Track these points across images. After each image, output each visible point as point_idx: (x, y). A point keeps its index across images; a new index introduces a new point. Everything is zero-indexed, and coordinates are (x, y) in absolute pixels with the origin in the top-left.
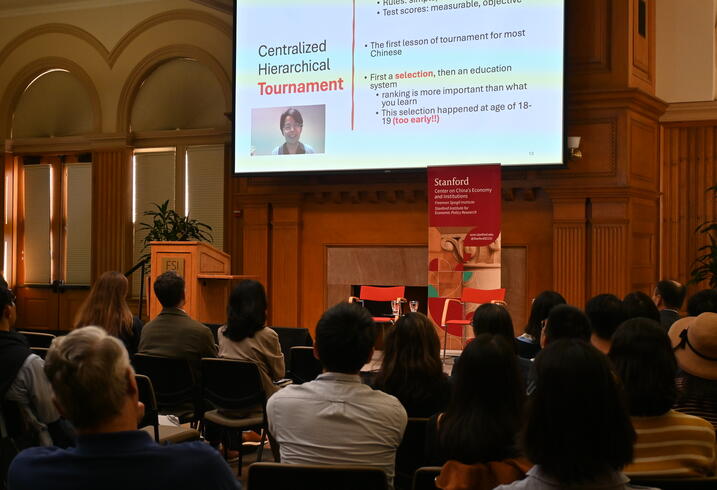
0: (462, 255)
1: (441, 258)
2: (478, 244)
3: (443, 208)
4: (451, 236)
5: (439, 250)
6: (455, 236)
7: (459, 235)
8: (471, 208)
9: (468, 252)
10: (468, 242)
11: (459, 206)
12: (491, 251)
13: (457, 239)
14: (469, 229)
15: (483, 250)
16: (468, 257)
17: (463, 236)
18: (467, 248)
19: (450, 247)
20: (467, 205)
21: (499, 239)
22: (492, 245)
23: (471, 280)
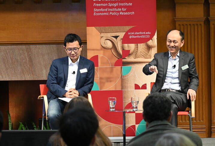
0: (121, 52)
1: (100, 55)
2: (137, 41)
3: (102, 10)
4: (109, 35)
5: (99, 47)
6: (114, 34)
7: (117, 34)
8: (129, 9)
9: (126, 49)
10: (126, 40)
11: (117, 7)
12: (149, 48)
13: (116, 37)
14: (128, 28)
15: (142, 47)
16: (127, 53)
17: (122, 35)
18: (126, 45)
19: (109, 44)
20: (125, 7)
21: (155, 37)
22: (150, 43)
23: (131, 74)
